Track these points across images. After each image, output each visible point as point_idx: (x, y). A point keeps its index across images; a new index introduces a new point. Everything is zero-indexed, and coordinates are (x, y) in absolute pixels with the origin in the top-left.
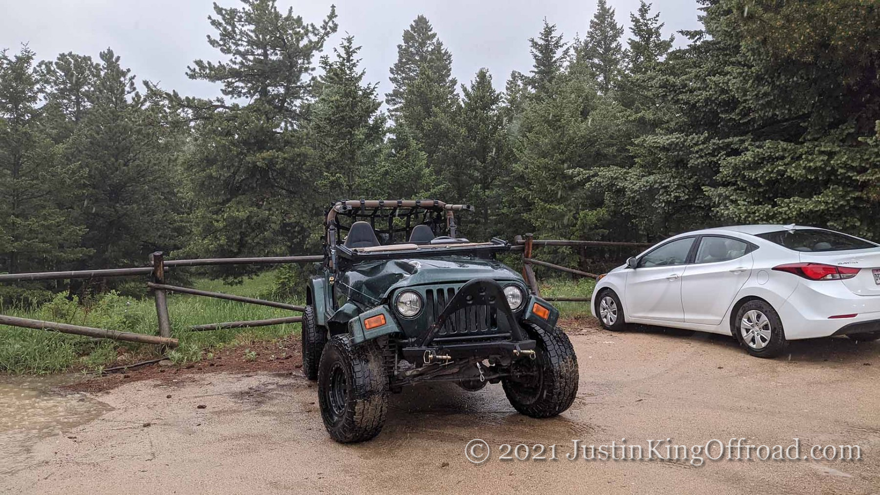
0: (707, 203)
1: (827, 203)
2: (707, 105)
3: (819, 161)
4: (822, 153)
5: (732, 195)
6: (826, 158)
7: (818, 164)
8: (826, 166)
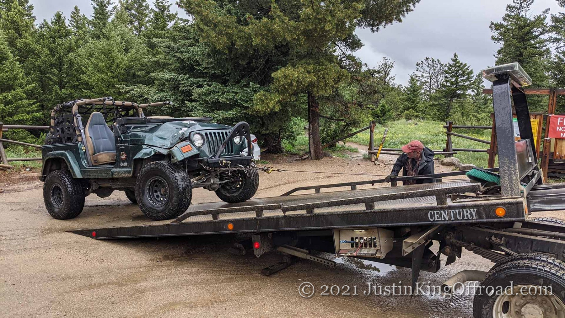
0: (188, 109)
1: (233, 114)
2: (188, 61)
3: (231, 96)
4: (233, 92)
5: (198, 107)
6: (234, 94)
7: (231, 97)
8: (234, 98)
